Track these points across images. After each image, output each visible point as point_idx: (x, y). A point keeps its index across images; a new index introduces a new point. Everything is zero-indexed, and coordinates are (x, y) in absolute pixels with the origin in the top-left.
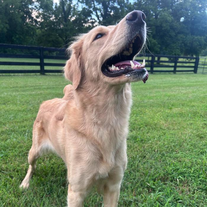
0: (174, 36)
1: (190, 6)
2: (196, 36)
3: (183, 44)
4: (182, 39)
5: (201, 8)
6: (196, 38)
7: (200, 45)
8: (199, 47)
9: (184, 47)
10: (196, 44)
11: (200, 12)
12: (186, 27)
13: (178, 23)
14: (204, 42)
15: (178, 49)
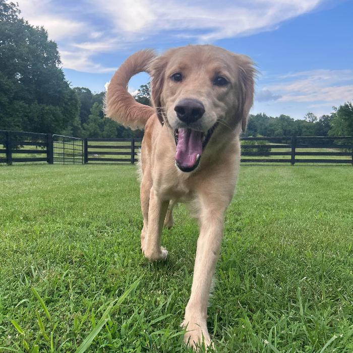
0: (7, 104)
1: (28, 53)
2: (47, 105)
3: (26, 119)
4: (22, 109)
5: (47, 59)
6: (47, 108)
7: (57, 121)
8: (56, 123)
9: (29, 123)
10: (49, 119)
11: (47, 65)
12: (27, 88)
13: (10, 81)
14: (62, 115)
15: (18, 126)
